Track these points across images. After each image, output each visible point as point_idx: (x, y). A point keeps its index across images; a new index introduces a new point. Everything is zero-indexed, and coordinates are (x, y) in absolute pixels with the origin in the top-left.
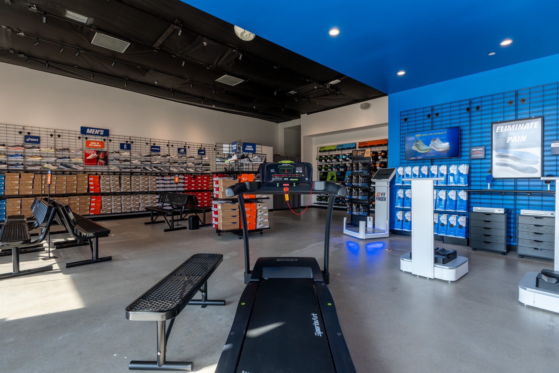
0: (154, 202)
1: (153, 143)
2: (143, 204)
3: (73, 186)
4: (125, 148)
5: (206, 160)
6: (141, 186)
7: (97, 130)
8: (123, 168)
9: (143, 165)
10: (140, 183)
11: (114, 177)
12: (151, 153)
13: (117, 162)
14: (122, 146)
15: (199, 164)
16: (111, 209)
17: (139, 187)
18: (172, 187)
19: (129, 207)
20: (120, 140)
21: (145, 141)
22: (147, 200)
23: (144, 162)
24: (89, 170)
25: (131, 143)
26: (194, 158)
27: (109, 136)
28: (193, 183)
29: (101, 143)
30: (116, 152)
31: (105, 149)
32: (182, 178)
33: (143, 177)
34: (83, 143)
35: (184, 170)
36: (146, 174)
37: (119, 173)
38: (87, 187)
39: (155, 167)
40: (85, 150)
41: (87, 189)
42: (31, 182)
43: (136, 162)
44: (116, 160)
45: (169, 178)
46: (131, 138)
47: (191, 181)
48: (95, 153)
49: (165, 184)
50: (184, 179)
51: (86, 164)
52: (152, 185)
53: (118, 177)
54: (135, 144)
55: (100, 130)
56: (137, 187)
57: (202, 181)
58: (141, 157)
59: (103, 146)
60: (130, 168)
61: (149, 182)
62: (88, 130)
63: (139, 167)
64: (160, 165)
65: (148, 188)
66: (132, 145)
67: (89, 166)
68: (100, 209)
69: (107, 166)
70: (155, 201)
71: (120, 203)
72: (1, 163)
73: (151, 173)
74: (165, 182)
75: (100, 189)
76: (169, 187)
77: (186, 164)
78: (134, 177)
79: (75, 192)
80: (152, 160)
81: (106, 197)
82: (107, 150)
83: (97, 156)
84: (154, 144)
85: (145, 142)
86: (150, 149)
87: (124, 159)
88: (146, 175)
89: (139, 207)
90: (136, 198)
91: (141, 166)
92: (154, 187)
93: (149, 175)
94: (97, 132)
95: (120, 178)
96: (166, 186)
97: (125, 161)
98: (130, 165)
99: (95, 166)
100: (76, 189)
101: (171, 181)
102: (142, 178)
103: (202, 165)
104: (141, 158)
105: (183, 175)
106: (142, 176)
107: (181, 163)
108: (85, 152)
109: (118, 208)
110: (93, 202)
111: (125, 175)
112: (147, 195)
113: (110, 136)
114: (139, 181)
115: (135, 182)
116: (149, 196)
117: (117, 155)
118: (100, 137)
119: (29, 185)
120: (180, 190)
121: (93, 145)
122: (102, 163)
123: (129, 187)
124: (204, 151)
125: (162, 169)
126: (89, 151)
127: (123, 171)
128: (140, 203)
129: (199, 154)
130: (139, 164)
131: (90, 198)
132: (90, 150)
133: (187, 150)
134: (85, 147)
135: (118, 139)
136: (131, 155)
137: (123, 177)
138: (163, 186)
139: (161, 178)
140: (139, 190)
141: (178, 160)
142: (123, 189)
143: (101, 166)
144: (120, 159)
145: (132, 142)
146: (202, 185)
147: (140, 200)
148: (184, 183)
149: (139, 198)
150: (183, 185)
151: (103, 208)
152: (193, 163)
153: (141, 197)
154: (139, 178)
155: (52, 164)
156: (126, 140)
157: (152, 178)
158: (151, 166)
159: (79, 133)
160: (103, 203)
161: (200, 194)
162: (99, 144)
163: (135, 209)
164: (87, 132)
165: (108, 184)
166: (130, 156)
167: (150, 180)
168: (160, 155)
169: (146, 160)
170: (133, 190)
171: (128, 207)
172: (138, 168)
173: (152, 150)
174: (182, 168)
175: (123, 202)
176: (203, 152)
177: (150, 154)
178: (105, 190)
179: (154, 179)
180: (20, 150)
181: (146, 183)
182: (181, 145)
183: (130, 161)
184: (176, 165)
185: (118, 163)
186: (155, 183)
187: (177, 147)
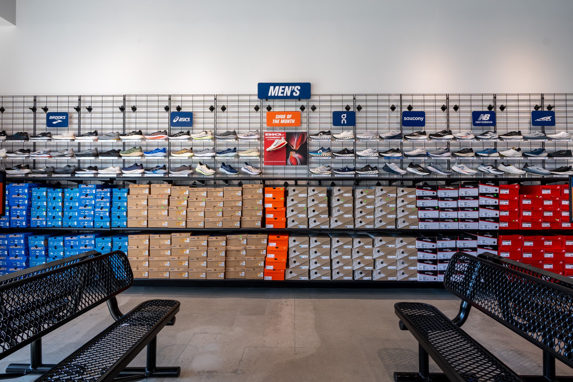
0: (412, 258)
1: (408, 104)
2: (382, 263)
3: (234, 212)
4: (344, 121)
5: (560, 138)
6: (378, 214)
7: (287, 87)
8: (338, 170)
9: (383, 160)
10: (378, 205)
11: (316, 192)
12: (401, 129)
13: (324, 156)
14: (337, 118)
15: (538, 152)
16: (309, 270)
17: (373, 216)
18: (463, 220)
19: (350, 268)
20: (333, 104)
21: (389, 101)
22: (393, 252)
23: (385, 153)
24: (271, 176)
25: (357, 110)
26: (521, 137)
27: (310, 98)
28: (527, 208)
29: (295, 115)
30: (324, 133)
31: (303, 129)
32: (493, 194)
33: (384, 192)
34: (261, 117)
35: (492, 171)
36: (391, 182)
37: (330, 182)
38: (260, 213)
39: (411, 165)
40: (265, 133)
41: (260, 218)
42: (165, 202)
43: (366, 153)
44: (323, 151)
45: (454, 193)
46: (358, 98)
47: (520, 201)
48: (283, 138)
49: (443, 209)
50: (497, 196)
51: (266, 164)
52: (406, 213)
53: (326, 192)
54: (366, 112)
55: (293, 87)
56: (368, 217)
57: (557, 204)
58: (378, 140)
59: (299, 122)
60: (354, 170)
61: (400, 204)
62: (272, 88)
63: (373, 166)
64: (426, 158)
65: (396, 219)
66: (358, 114)
67: (272, 166)
68: (285, 268)
69: (306, 166)
70: (415, 258)
71: (328, 257)
72: (136, 167)
73: (402, 180)
74: (442, 204)
75: (287, 219)
76: (454, 220)
77: (497, 154)
78: (361, 190)
79: (237, 225)
80: (404, 148)
81: (299, 239)
82: (306, 131)
83: (286, 143)
84: (410, 108)
85: (387, 104)
86: (399, 120)
87: (340, 148)
88: (390, 185)
89: (372, 271)
90: (365, 245)
91: (378, 163)
92: (412, 217)
93: (397, 186)
94: (288, 91)
95: (329, 194)
96: (443, 215)
97: (343, 152)
98: (355, 162)
99: (283, 166)
100: (239, 219)
101: (459, 201)
102: (381, 193)
103: (546, 154)
104: (378, 145)
105: (497, 185)
106: (381, 188)
107: (484, 152)
108: (265, 136)
109: (325, 268)
110: (272, 252)
111: (343, 186)
112: (393, 238)
113: (314, 98)
114: (372, 202)
115: (364, 204)
116: (398, 243)
117: (325, 140)
118: (293, 103)
119: (162, 208)
120: (484, 228)
121: (280, 121)
122: (295, 159)
123: (351, 216)
124: (552, 114)
125: (430, 168)
126: (273, 134)
127: (338, 176)
128: (374, 260)
129: (534, 123)
130: (374, 158)
131: (265, 242)
132: (275, 133)
133: (499, 114)
134: (265, 126)
135: (329, 104)
136: (355, 138)
137: (336, 191)
138: (435, 214)
139: (430, 193)
140: (374, 225)
141: (472, 144)
142: (336, 221)
143: (294, 166)
144: (333, 148)
145: (359, 108)
146: (557, 214)
147: (375, 250)
148: (497, 207)
149: (373, 246)
150: (493, 213)
151: (292, 265)
152: (519, 150)
153: (378, 244)
154: (374, 193)
155: (208, 165)
156: (345, 104)
157: (405, 193)
158: (402, 163)
159: (256, 98)
160: (292, 255)
161: (550, 243)
162: (291, 118)
163: (363, 275)
164: (269, 95)
165: (303, 208)
166: (354, 140)
167: (402, 199)
168: (424, 133)
169: (391, 148)
170: (358, 225)
171: (346, 268)
172: (373, 169)
173: (404, 123)
174: (485, 166)
175: (336, 255)
176: (548, 118)
177: (400, 132)
178: (296, 223)
179: (411, 196)
180: (161, 141)
181: (391, 206)
182: (480, 103)
183: (353, 152)
184: (470, 156)
185: (327, 158)
186: (414, 206)
187: (469, 109)
